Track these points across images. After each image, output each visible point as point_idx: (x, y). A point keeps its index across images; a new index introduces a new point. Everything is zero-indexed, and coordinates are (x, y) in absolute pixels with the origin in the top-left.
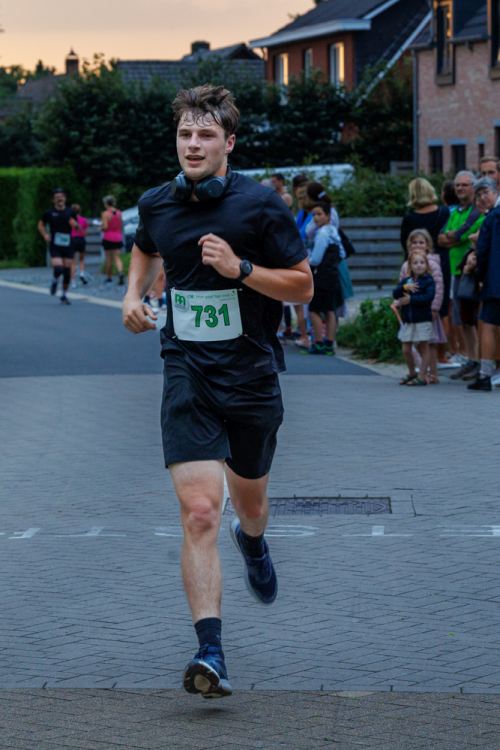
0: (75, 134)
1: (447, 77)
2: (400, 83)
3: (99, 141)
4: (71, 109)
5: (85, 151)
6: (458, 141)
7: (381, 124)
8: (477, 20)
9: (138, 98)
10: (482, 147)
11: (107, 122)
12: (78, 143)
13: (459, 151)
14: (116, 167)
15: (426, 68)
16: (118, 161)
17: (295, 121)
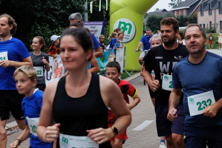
0: (151, 23)
1: (202, 14)
2: (195, 15)
3: (154, 24)
4: (150, 19)
5: (152, 25)
6: (204, 23)
7: (192, 21)
8: (206, 7)
9: (159, 18)
10: (207, 24)
11: (155, 22)
12: (151, 24)
13: (204, 25)
14: (156, 28)
15: (199, 13)
16: (157, 27)
17: (181, 21)
